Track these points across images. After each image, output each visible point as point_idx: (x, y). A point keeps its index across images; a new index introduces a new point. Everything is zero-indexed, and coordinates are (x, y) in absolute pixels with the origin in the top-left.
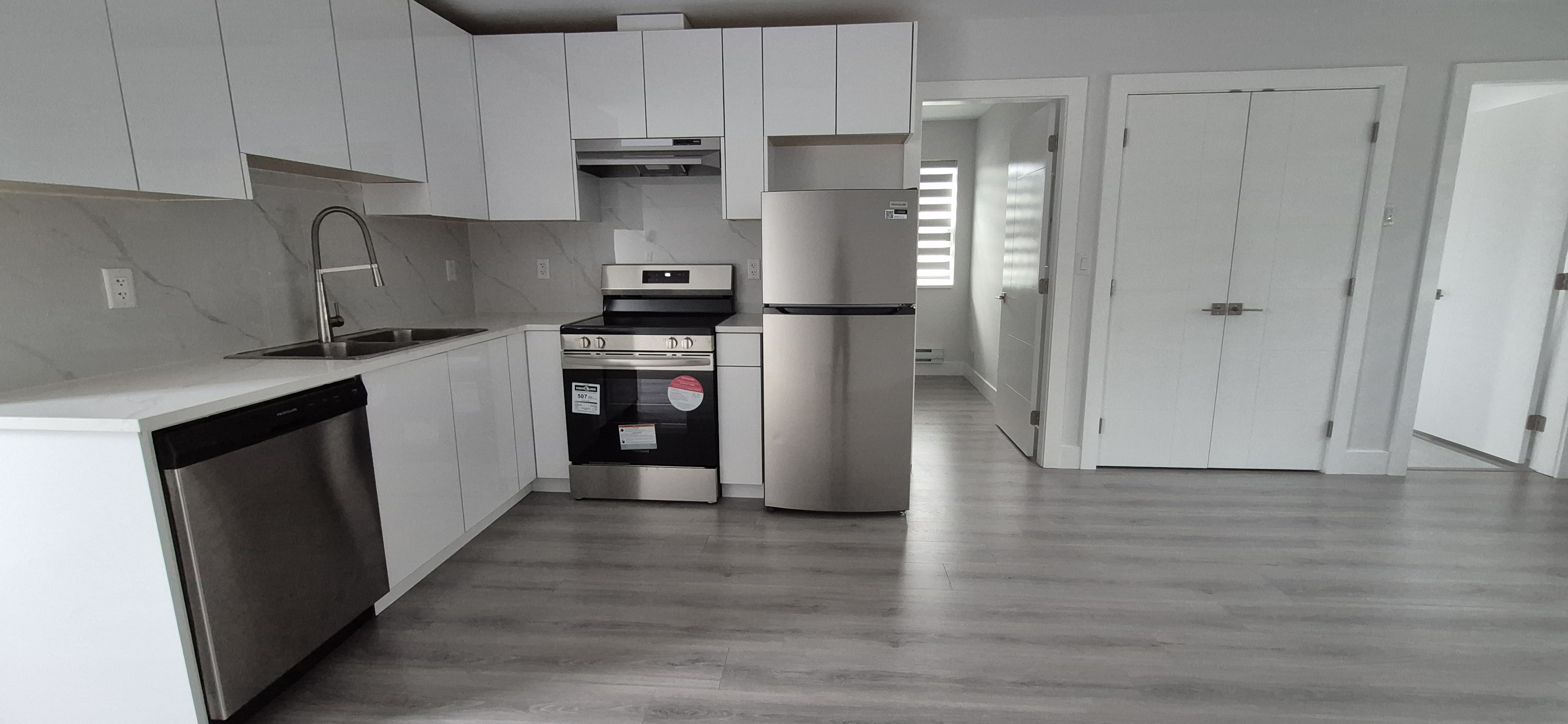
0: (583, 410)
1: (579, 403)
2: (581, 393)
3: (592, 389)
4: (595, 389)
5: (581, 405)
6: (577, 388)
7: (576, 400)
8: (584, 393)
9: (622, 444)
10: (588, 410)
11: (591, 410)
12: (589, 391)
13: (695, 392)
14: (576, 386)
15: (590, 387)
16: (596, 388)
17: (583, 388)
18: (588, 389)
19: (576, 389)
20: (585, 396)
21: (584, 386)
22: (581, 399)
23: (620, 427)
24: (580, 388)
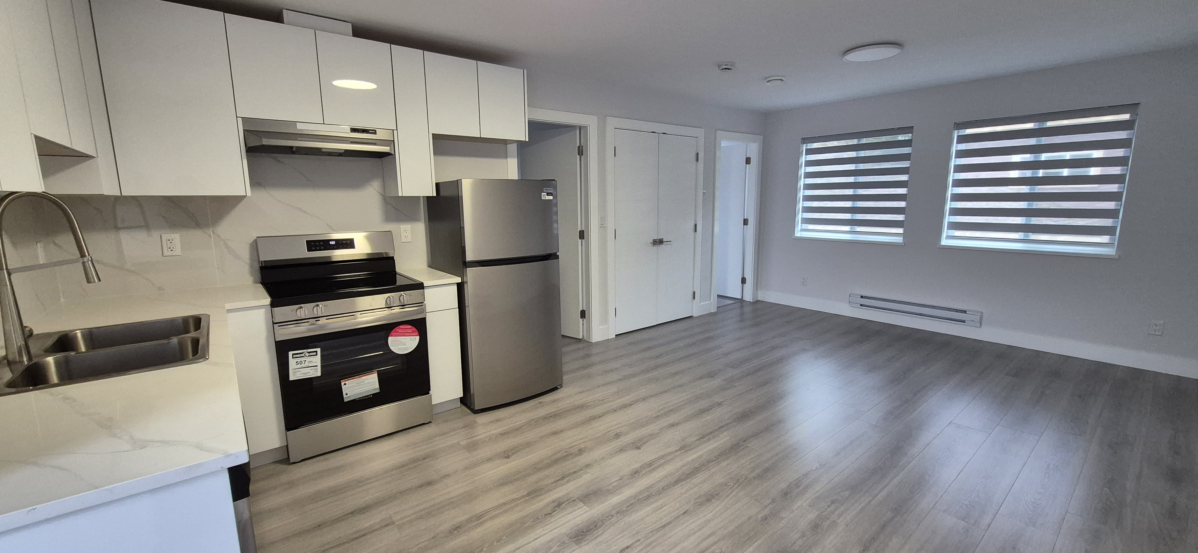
0: (302, 375)
1: (297, 370)
2: (299, 360)
3: (311, 354)
4: (315, 354)
5: (299, 371)
6: (294, 356)
7: (293, 368)
8: (303, 359)
9: (345, 396)
10: (308, 374)
11: (311, 374)
12: (309, 356)
13: (411, 337)
14: (293, 354)
15: (309, 353)
16: (316, 352)
17: (301, 355)
18: (307, 354)
19: (293, 358)
20: (303, 362)
21: (302, 353)
22: (299, 366)
23: (343, 382)
24: (298, 356)
